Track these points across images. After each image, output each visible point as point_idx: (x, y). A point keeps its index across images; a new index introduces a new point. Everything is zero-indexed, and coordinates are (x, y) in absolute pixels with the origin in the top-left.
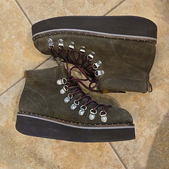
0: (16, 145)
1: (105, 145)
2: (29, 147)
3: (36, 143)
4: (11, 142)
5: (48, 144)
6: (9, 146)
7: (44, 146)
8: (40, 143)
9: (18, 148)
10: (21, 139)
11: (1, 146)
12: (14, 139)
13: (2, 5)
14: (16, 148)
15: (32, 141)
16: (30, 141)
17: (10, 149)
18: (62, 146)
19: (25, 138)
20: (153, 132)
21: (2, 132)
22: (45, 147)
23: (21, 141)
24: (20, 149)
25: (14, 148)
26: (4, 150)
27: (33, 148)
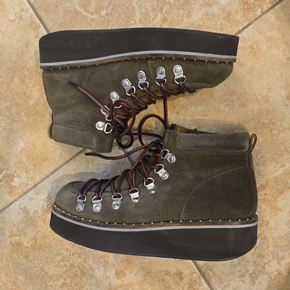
0: (50, 278)
1: (200, 285)
2: (71, 283)
3: (83, 277)
4: (40, 273)
5: (103, 279)
6: (37, 280)
7: (96, 282)
8: (89, 278)
9: (52, 284)
10: (57, 269)
11: (25, 279)
12: (45, 269)
13: (29, 45)
14: (49, 284)
15: (75, 273)
16: (72, 273)
17: (40, 286)
18: (126, 284)
19: (64, 268)
20: (282, 267)
21: (26, 256)
22: (97, 284)
23: (57, 272)
24: (56, 286)
25: (46, 284)
26: (30, 286)
27: (78, 286)
